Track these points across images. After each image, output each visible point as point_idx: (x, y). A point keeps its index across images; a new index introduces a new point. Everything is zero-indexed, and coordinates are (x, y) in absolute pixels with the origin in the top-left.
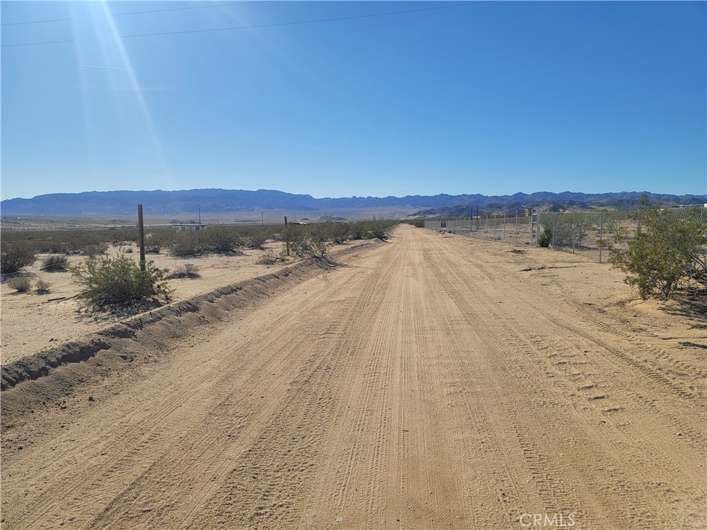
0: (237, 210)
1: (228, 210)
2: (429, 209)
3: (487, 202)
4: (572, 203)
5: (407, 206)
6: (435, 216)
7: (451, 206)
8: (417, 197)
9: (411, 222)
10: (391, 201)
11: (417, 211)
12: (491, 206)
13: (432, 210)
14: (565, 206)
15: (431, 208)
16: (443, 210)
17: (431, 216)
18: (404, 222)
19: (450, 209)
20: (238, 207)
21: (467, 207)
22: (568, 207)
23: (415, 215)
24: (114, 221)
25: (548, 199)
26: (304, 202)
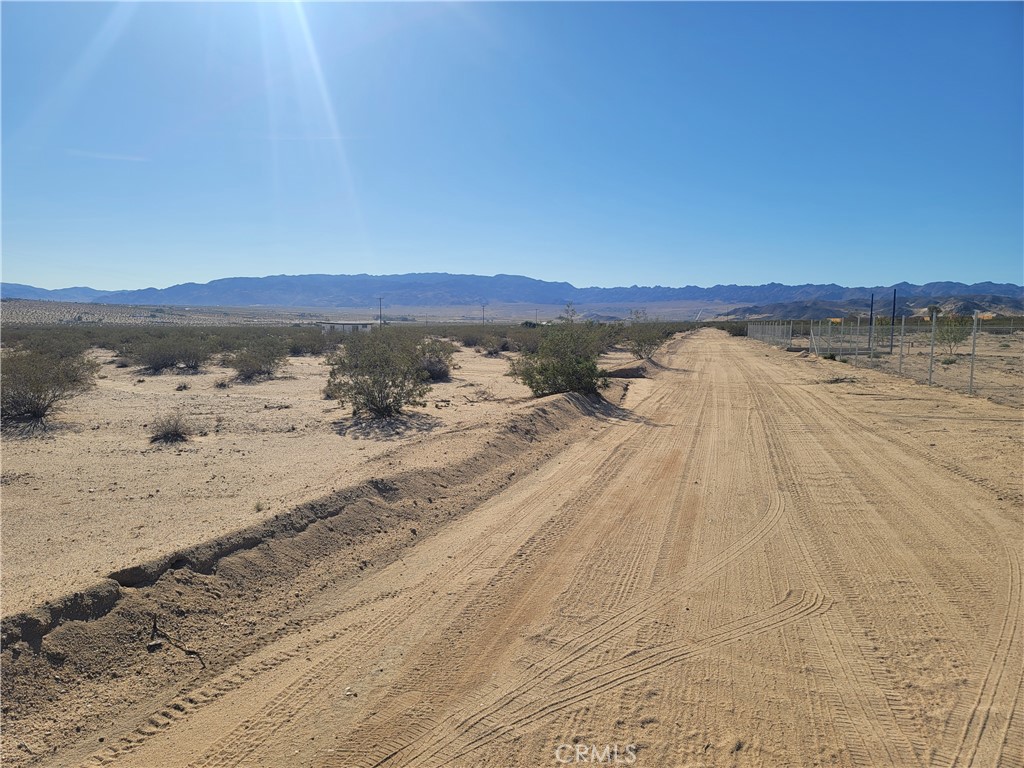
0: (466, 303)
1: (453, 303)
2: (751, 305)
3: (848, 297)
4: (996, 301)
5: (716, 301)
6: (760, 317)
7: (786, 302)
8: (733, 288)
9: (721, 326)
10: (691, 293)
11: (732, 308)
12: (853, 302)
13: (756, 307)
14: (984, 304)
15: (754, 304)
16: (773, 308)
17: (755, 317)
18: (709, 325)
19: (785, 307)
20: (467, 299)
21: (815, 304)
22: (990, 306)
23: (728, 314)
24: (302, 316)
25: (954, 292)
26: (560, 293)
